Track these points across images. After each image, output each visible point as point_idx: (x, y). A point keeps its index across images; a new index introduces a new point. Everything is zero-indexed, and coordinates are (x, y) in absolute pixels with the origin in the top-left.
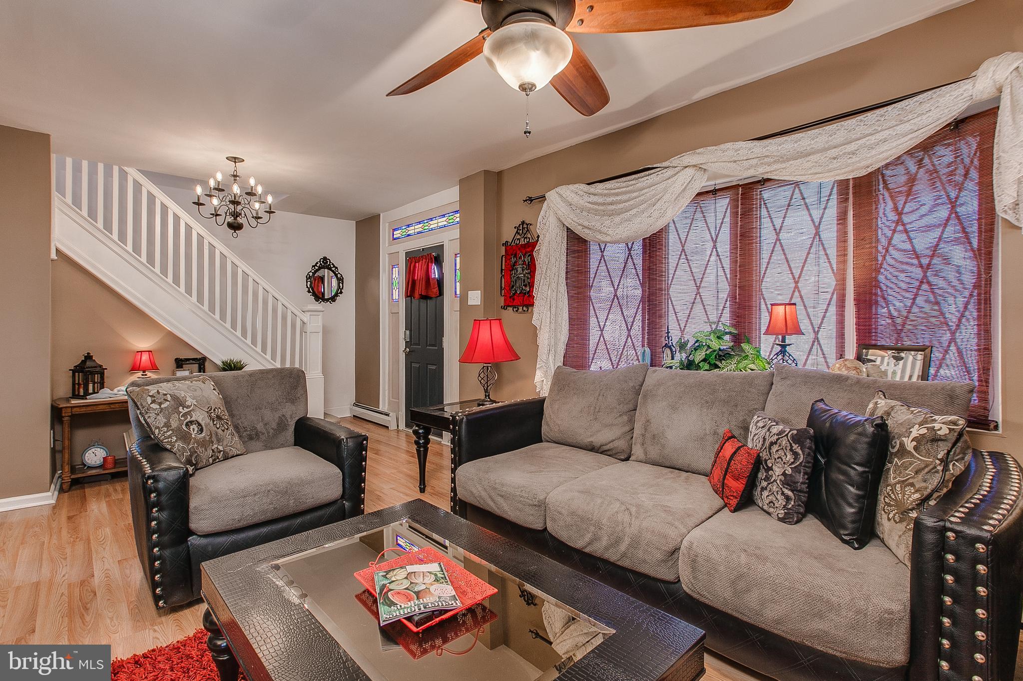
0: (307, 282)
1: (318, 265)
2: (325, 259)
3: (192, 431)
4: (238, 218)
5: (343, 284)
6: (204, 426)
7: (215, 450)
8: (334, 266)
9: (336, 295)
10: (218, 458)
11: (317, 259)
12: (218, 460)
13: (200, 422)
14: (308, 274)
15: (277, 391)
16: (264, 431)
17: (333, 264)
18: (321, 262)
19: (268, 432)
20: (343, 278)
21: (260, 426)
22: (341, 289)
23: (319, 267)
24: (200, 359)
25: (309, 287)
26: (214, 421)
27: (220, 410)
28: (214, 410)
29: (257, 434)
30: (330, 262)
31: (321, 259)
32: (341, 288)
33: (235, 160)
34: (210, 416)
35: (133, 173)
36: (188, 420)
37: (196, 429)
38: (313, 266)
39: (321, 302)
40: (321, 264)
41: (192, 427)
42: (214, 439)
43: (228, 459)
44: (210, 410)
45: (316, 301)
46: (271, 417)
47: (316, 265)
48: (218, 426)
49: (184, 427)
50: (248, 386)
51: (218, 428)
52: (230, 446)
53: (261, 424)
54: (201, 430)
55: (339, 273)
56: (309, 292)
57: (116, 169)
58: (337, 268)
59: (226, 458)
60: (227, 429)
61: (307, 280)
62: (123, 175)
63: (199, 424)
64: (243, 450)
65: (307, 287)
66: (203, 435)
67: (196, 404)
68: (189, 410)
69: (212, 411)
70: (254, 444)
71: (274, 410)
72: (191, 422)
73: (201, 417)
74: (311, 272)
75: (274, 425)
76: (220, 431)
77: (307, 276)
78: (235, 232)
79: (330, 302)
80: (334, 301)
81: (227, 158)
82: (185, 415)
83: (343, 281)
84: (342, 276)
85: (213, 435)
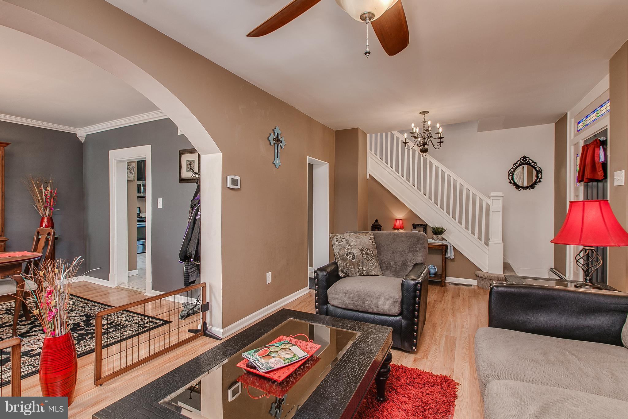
0: (509, 176)
1: (518, 163)
2: (525, 158)
3: (349, 258)
4: (426, 146)
5: (541, 174)
6: (356, 256)
7: (361, 269)
8: (533, 162)
9: (535, 183)
10: (363, 273)
11: (517, 158)
12: (363, 275)
13: (355, 254)
14: (510, 171)
15: (405, 245)
16: (394, 266)
17: (532, 160)
18: (521, 161)
19: (396, 268)
20: (541, 170)
21: (392, 263)
22: (540, 179)
23: (519, 164)
24: (424, 225)
25: (510, 179)
26: (363, 255)
27: (369, 250)
28: (366, 250)
29: (390, 267)
30: (529, 159)
31: (521, 158)
32: (540, 177)
33: (424, 113)
34: (361, 252)
35: (396, 133)
36: (349, 252)
37: (351, 257)
38: (514, 164)
39: (521, 189)
40: (521, 162)
41: (349, 255)
42: (361, 263)
43: (369, 276)
44: (363, 249)
45: (517, 189)
46: (399, 259)
47: (516, 163)
48: (365, 258)
49: (345, 255)
50: (391, 240)
51: (365, 259)
52: (370, 269)
53: (393, 262)
54: (354, 258)
55: (538, 167)
56: (511, 183)
57: (389, 133)
58: (535, 163)
59: (368, 275)
60: (371, 260)
61: (509, 174)
62: (392, 135)
63: (354, 255)
64: (379, 273)
65: (509, 180)
66: (355, 260)
67: (356, 245)
68: (351, 247)
69: (364, 250)
70: (387, 272)
71: (401, 255)
72: (350, 253)
73: (356, 252)
74: (512, 168)
75: (400, 264)
76: (365, 261)
77: (509, 172)
78: (424, 154)
79: (529, 189)
80: (533, 188)
81: (420, 113)
82: (348, 249)
83: (541, 172)
84: (540, 169)
85: (361, 262)
